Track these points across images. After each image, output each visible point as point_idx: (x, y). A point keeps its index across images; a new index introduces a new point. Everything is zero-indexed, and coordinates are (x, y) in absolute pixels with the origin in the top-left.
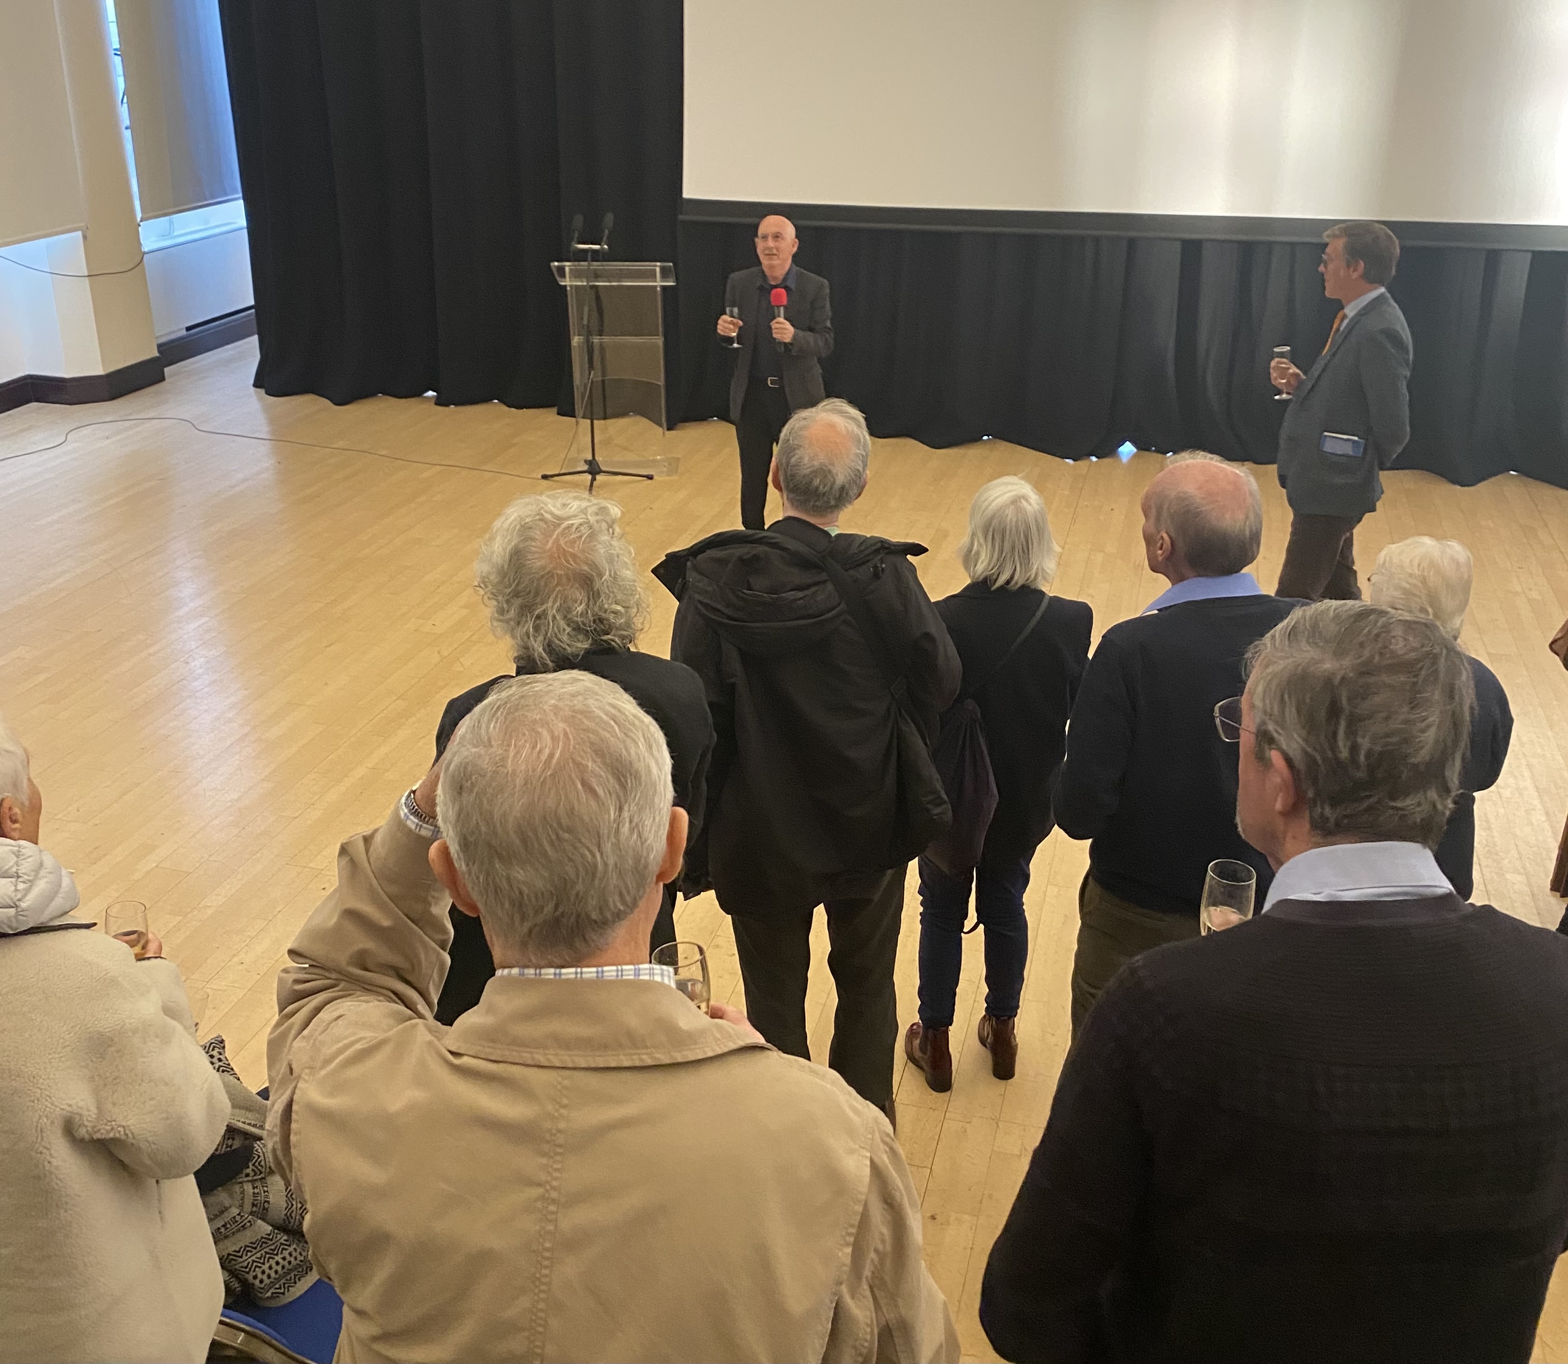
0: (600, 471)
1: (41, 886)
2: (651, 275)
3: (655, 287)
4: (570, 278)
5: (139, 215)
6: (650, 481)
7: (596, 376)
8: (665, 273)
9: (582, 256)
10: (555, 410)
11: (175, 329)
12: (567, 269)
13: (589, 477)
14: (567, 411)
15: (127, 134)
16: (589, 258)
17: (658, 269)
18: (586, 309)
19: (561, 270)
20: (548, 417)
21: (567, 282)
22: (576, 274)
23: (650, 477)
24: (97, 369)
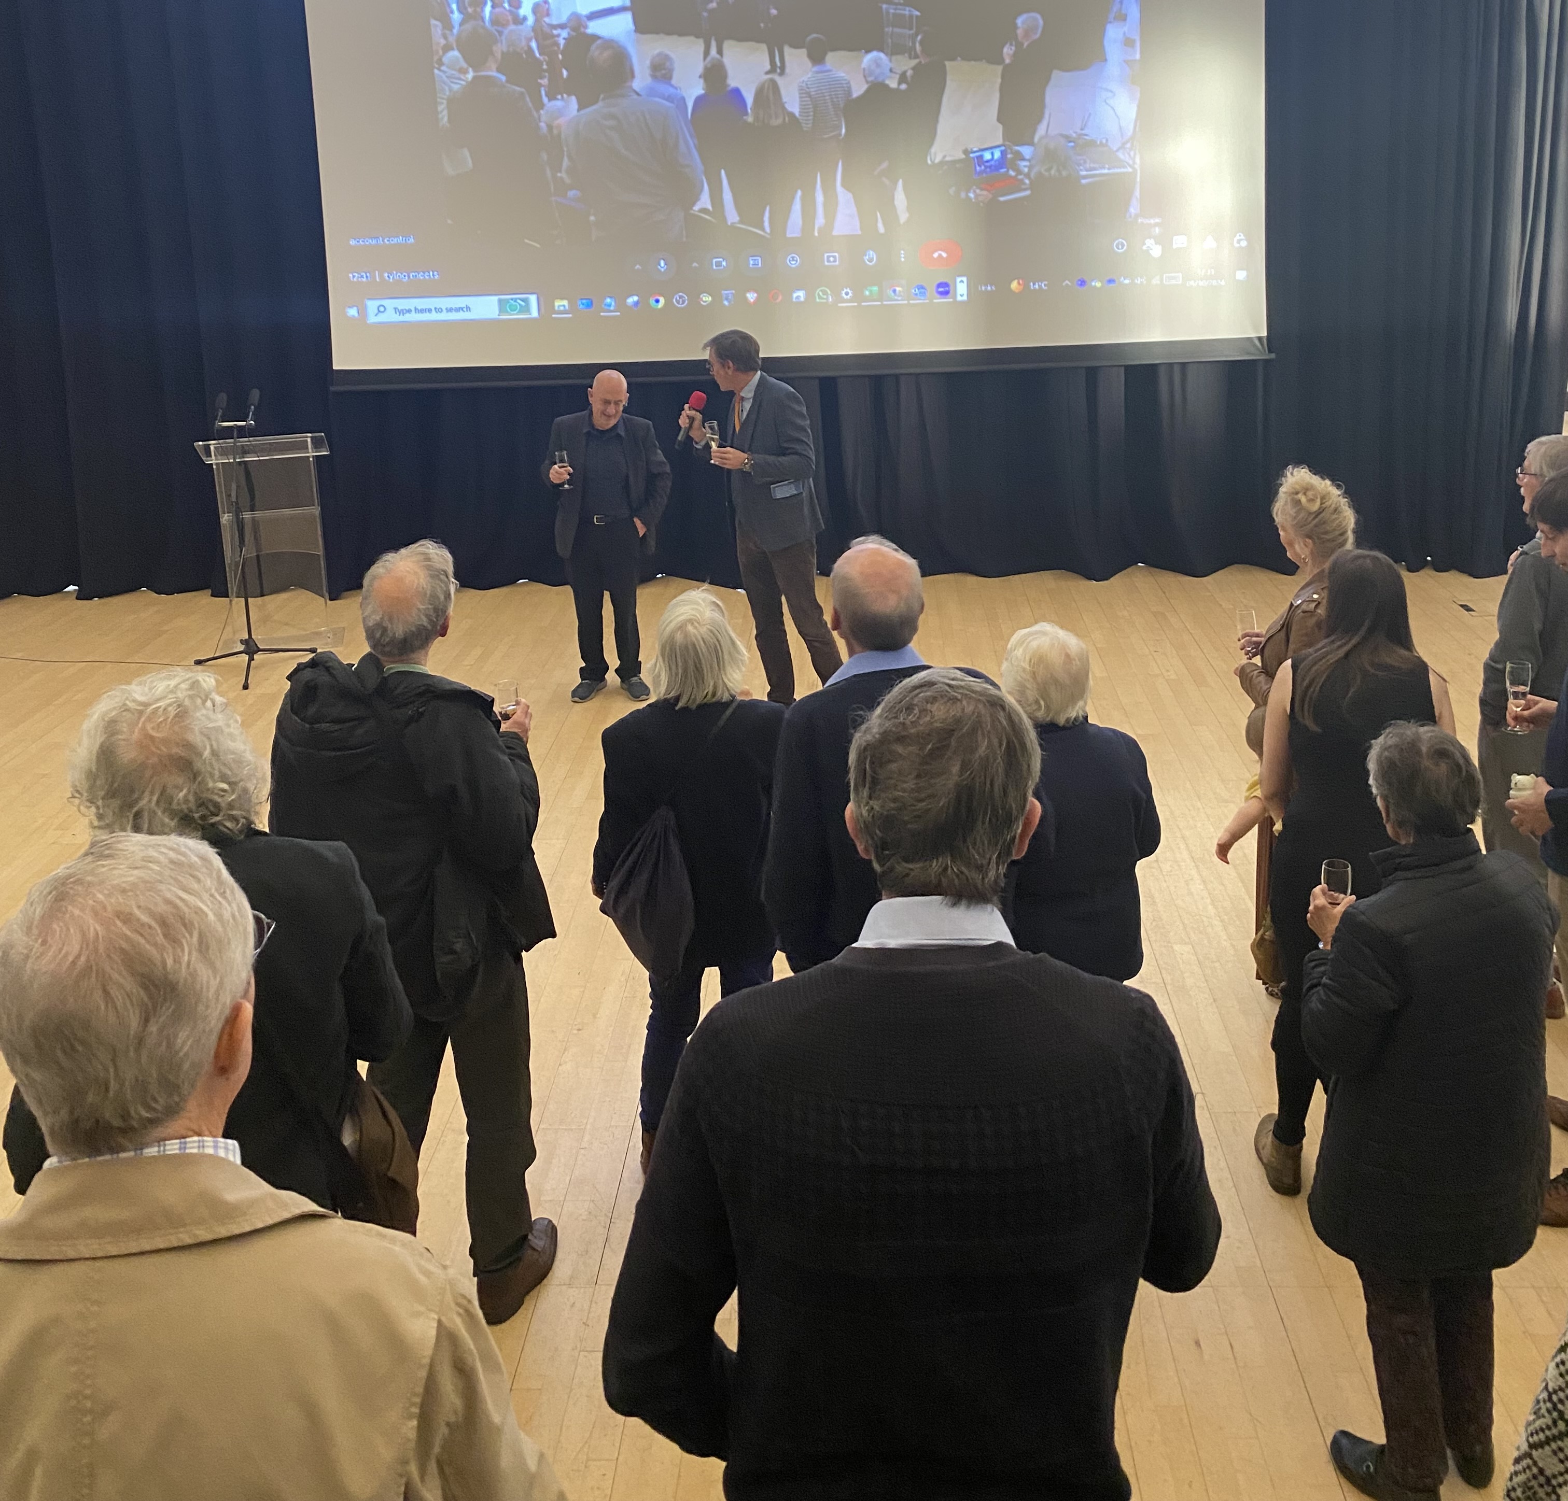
0: (258, 650)
2: (301, 447)
3: (308, 457)
4: (215, 456)
7: (249, 551)
8: (317, 444)
9: (226, 434)
10: (209, 592)
12: (212, 448)
13: (246, 657)
14: (221, 592)
16: (235, 435)
17: (309, 440)
18: (234, 486)
19: (207, 448)
20: (203, 600)
21: (213, 461)
22: (222, 452)
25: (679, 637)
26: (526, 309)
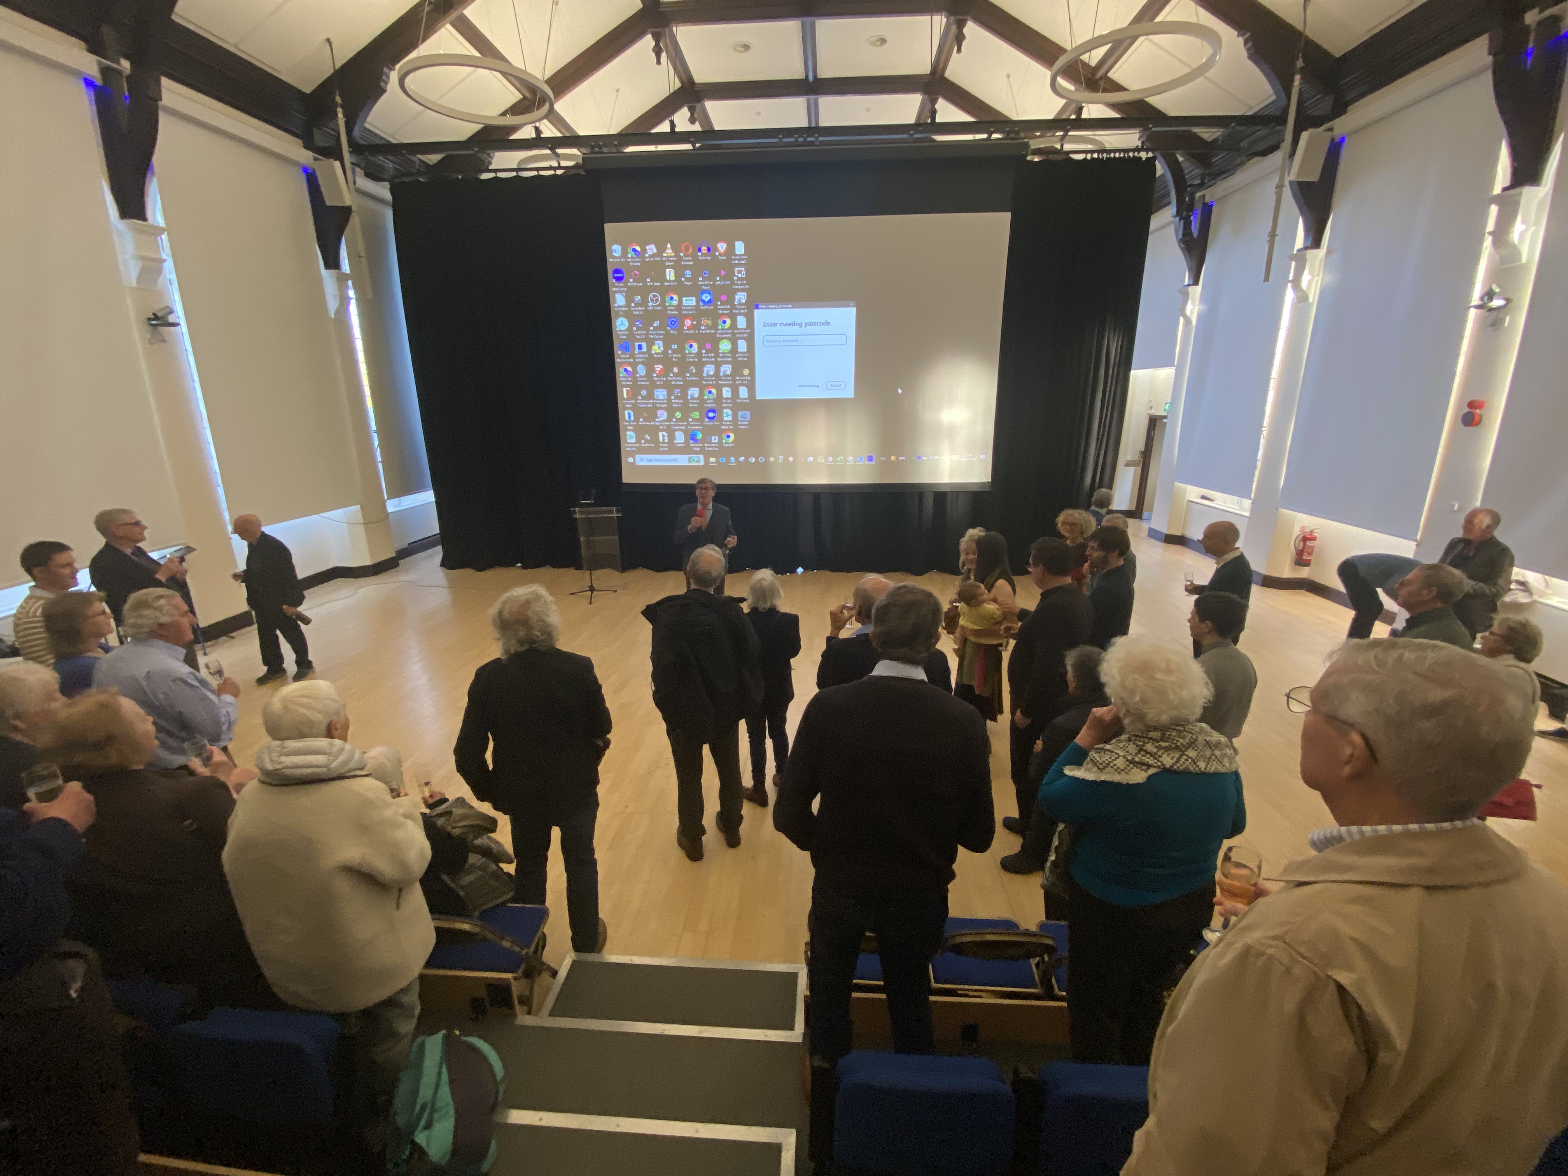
0: (594, 590)
1: (341, 758)
2: (612, 512)
3: (613, 517)
4: (578, 514)
5: (386, 497)
6: (615, 593)
7: (591, 553)
8: (618, 511)
9: (583, 505)
10: (573, 568)
11: (404, 544)
12: (577, 511)
13: (590, 593)
14: (579, 567)
15: (380, 465)
16: (586, 506)
17: (615, 510)
18: (585, 526)
19: (575, 511)
20: (571, 572)
21: (577, 516)
22: (580, 513)
23: (616, 591)
24: (368, 562)
25: (759, 585)
26: (698, 461)
